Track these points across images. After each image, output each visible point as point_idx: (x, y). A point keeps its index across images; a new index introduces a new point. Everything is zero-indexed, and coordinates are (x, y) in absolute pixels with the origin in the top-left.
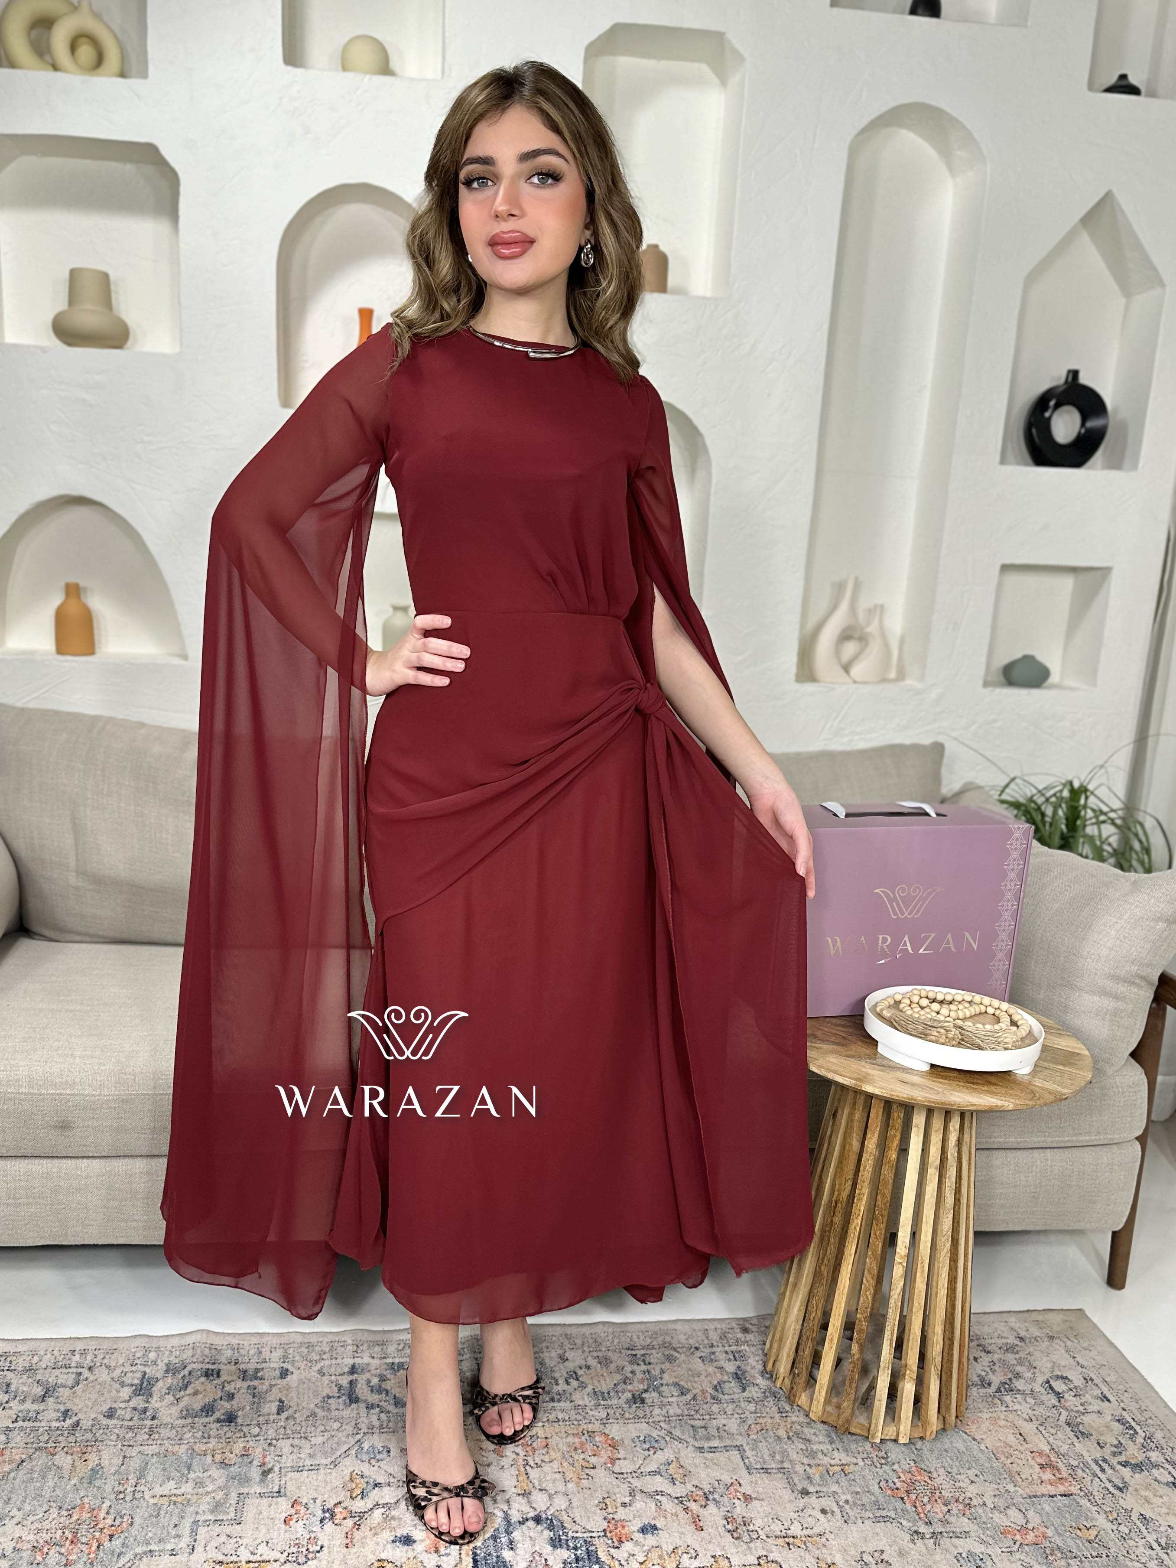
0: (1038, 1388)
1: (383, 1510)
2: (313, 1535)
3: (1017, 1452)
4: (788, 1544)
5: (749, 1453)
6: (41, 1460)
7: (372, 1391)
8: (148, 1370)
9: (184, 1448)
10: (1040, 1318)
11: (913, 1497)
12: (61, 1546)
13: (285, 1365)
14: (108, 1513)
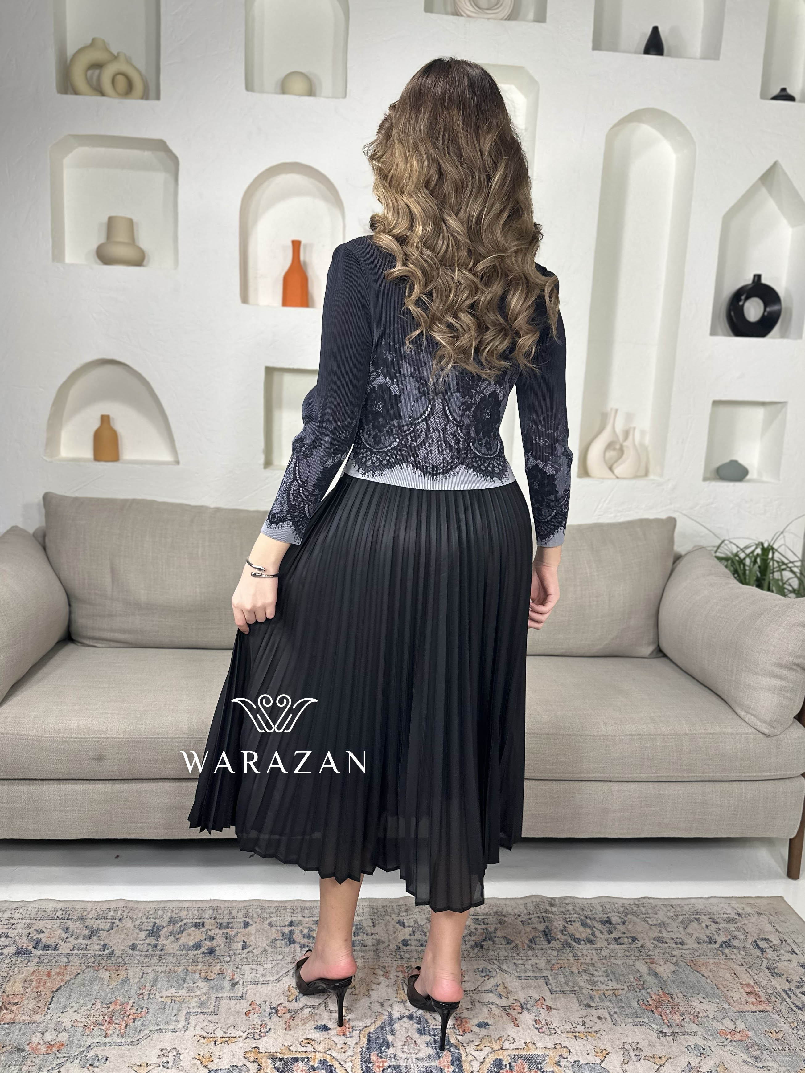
0: (748, 945)
1: (310, 1009)
2: (264, 1023)
3: (731, 984)
4: (575, 1037)
5: (551, 981)
6: (90, 974)
7: (304, 937)
8: (157, 921)
9: (181, 968)
10: (752, 902)
11: (660, 1010)
12: (102, 1025)
13: (247, 920)
14: (132, 1006)
